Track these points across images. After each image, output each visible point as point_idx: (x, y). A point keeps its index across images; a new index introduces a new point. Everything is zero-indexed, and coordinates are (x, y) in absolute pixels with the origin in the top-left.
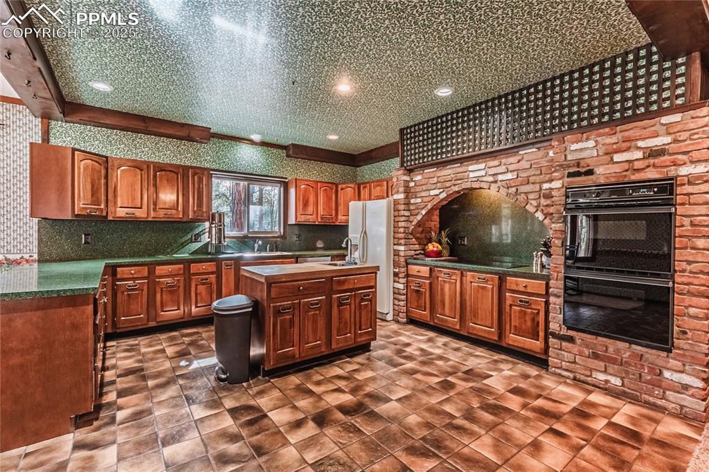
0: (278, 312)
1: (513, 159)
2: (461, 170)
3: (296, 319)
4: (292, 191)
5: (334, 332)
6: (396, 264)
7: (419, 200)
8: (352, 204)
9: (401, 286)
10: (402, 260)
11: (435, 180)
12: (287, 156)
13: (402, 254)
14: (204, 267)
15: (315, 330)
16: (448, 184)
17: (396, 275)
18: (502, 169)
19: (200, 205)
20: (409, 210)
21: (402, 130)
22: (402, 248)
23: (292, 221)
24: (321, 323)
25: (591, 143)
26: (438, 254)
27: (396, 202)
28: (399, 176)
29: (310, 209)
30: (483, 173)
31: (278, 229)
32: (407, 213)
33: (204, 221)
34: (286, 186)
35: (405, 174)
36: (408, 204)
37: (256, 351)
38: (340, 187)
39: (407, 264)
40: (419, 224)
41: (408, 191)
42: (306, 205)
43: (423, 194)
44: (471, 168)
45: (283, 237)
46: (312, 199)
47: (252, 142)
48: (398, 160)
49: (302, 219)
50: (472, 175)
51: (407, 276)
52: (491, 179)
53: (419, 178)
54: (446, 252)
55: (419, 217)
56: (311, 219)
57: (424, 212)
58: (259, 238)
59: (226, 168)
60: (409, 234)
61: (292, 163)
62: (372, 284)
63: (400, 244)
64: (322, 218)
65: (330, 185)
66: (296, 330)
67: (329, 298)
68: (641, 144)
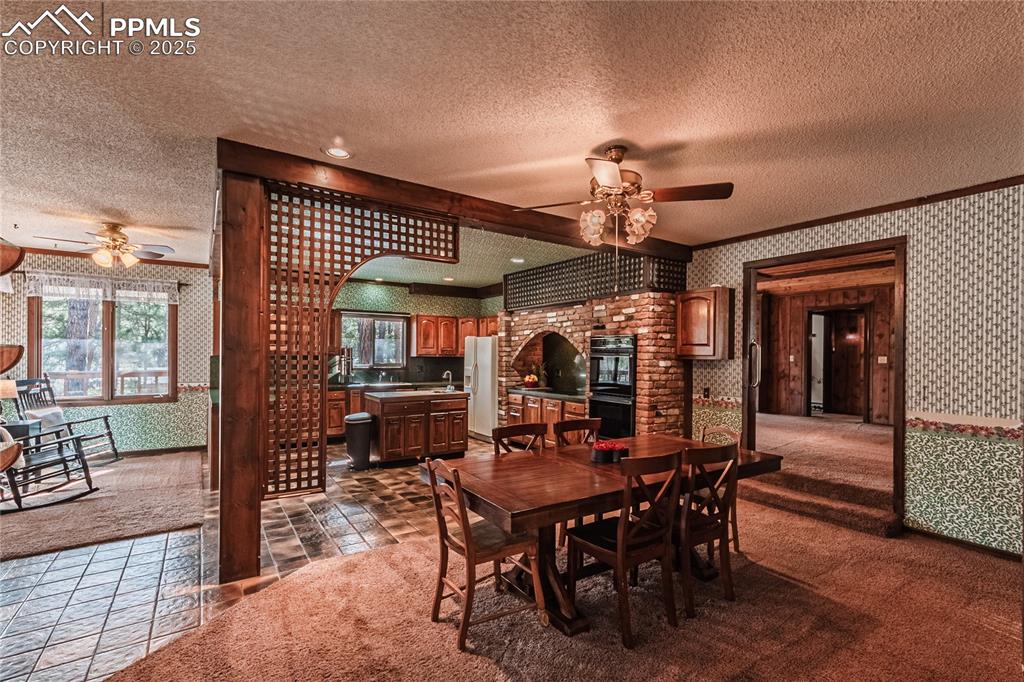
0: (389, 423)
1: (570, 312)
2: (543, 315)
3: (402, 429)
4: (414, 325)
5: (431, 440)
6: (500, 394)
7: (517, 338)
8: (468, 339)
9: (503, 413)
10: (504, 389)
11: (527, 322)
12: (410, 293)
13: (504, 384)
14: (336, 394)
15: (416, 438)
16: (535, 326)
17: (500, 402)
18: (565, 318)
19: (332, 342)
20: (510, 346)
21: (505, 277)
22: (504, 379)
23: (414, 354)
24: (421, 433)
25: (603, 307)
26: (534, 385)
27: (500, 339)
28: (502, 318)
29: (431, 342)
30: (555, 320)
31: (402, 362)
32: (508, 349)
33: (334, 356)
34: (409, 321)
35: (506, 316)
36: (510, 341)
37: (373, 458)
38: (460, 321)
39: (508, 393)
40: (518, 358)
41: (509, 330)
42: (426, 338)
43: (520, 333)
44: (549, 315)
45: (405, 369)
46: (432, 333)
47: (378, 283)
48: (502, 297)
49: (423, 352)
50: (550, 320)
51: (508, 403)
52: (559, 325)
53: (516, 319)
54: (542, 383)
55: (517, 353)
56: (432, 352)
57: (520, 349)
58: (383, 370)
59: (354, 307)
60: (510, 368)
61: (414, 299)
62: (464, 406)
63: (502, 376)
64: (442, 351)
65: (451, 320)
66: (402, 437)
67: (428, 414)
68: (624, 311)
